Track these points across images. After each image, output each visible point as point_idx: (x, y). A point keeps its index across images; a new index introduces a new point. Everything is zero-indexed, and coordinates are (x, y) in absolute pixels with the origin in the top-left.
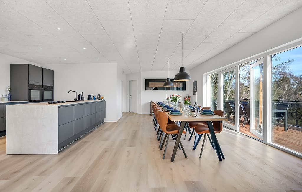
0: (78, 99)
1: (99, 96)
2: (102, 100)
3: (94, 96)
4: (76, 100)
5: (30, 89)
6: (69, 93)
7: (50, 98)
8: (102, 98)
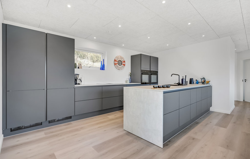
0: (181, 83)
1: (203, 80)
2: (208, 85)
3: (196, 80)
4: (179, 84)
5: (142, 74)
6: (171, 76)
7: (156, 81)
8: (208, 82)
